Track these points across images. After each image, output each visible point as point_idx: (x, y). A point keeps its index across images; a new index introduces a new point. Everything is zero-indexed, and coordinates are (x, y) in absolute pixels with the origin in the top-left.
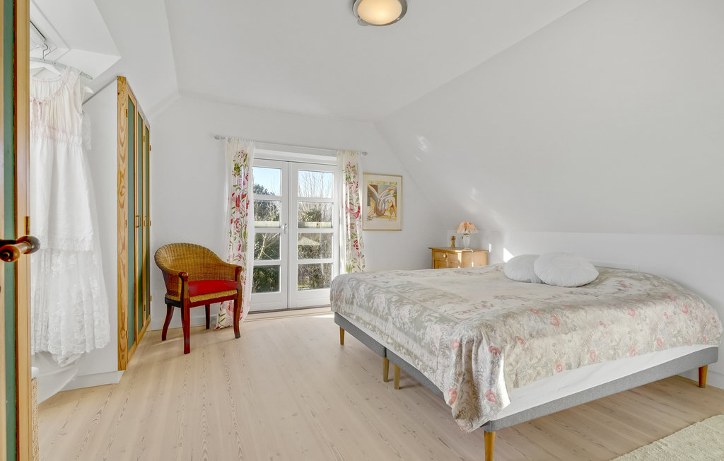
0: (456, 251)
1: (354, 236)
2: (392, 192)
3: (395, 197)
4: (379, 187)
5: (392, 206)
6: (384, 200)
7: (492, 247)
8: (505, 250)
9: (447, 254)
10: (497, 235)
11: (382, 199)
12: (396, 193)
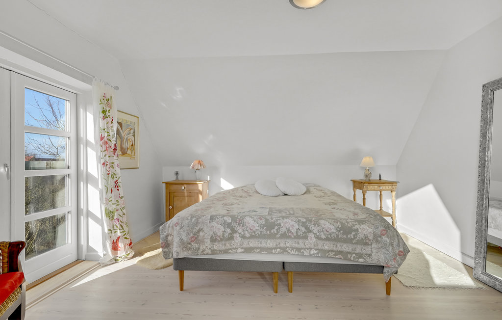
0: (198, 183)
1: (115, 176)
2: (132, 131)
3: (134, 136)
4: (123, 125)
5: (132, 145)
6: (127, 138)
7: (210, 177)
8: (222, 180)
9: (185, 186)
10: (215, 170)
11: (126, 137)
12: (134, 132)
